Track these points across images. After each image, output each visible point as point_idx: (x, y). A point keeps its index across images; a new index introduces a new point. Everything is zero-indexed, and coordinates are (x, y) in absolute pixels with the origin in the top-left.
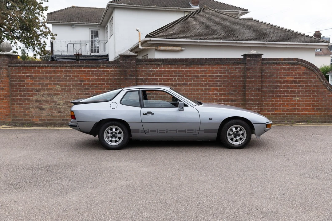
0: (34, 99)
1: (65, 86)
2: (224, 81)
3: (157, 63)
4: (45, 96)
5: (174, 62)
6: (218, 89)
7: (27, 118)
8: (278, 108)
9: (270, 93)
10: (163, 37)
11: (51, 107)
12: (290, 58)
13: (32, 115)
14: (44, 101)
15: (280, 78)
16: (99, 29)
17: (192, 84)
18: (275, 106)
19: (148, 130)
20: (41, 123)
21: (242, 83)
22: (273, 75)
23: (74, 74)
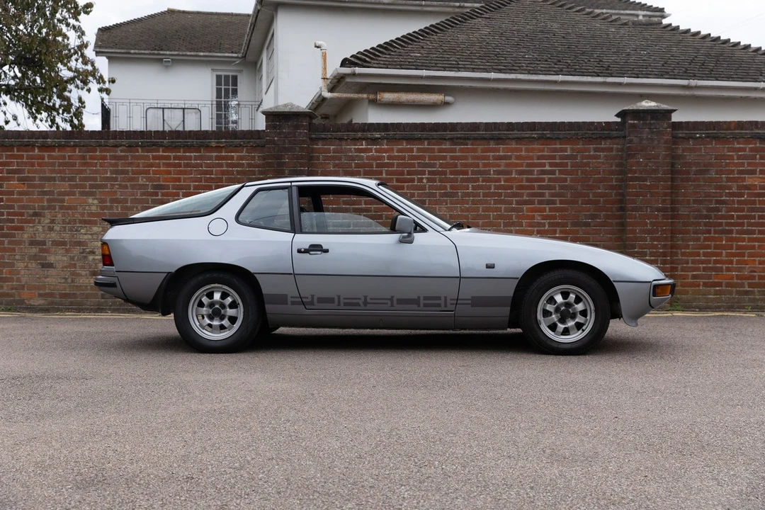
0: (26, 236)
1: (112, 201)
2: (561, 187)
3: (369, 135)
4: (57, 228)
5: (418, 134)
6: (544, 210)
7: (5, 288)
8: (724, 266)
9: (699, 224)
10: (389, 66)
11: (72, 258)
12: (757, 122)
13: (19, 280)
14: (53, 241)
15: (729, 180)
16: (241, 71)
17: (468, 195)
18: (716, 262)
19: (313, 296)
20: (44, 304)
21: (616, 195)
22: (707, 171)
23: (138, 166)
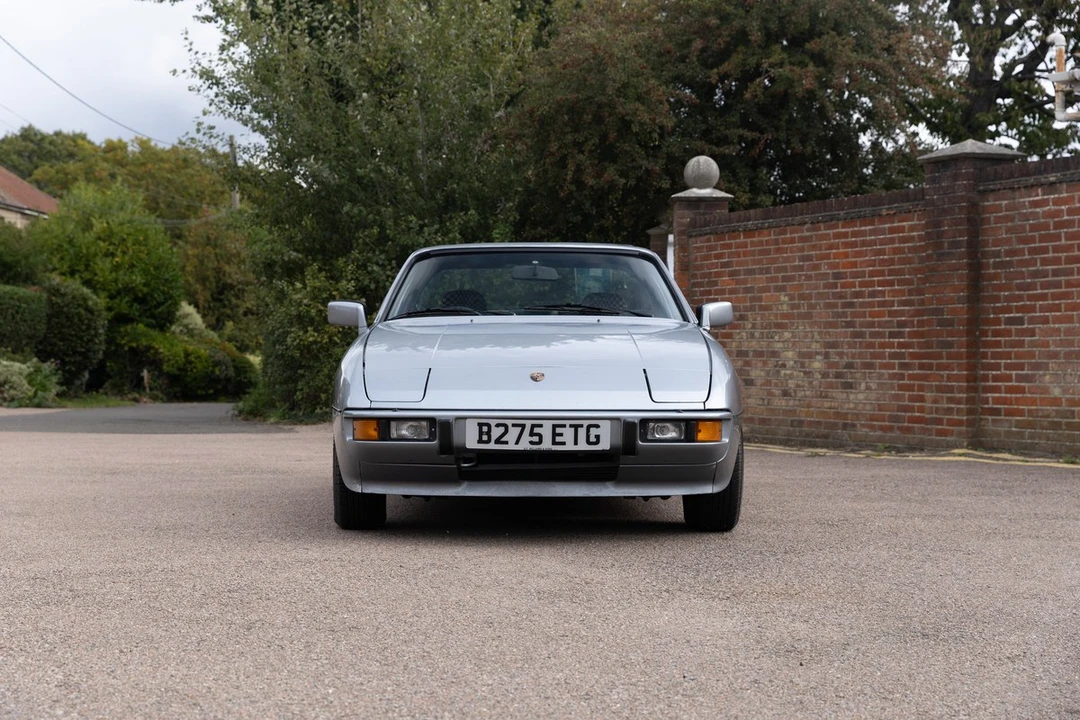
0: (734, 345)
1: (800, 297)
3: (1046, 178)
11: (768, 373)
14: (754, 351)
23: (820, 249)
